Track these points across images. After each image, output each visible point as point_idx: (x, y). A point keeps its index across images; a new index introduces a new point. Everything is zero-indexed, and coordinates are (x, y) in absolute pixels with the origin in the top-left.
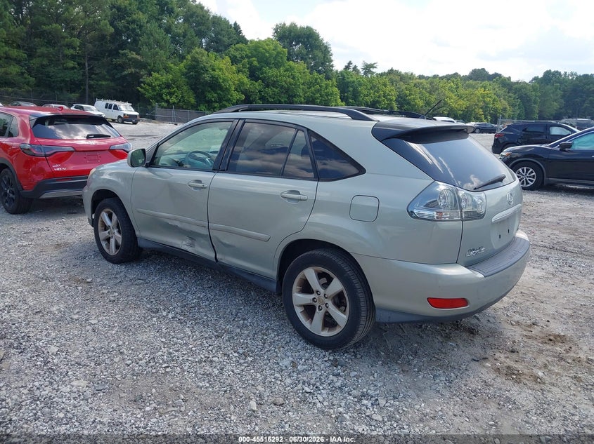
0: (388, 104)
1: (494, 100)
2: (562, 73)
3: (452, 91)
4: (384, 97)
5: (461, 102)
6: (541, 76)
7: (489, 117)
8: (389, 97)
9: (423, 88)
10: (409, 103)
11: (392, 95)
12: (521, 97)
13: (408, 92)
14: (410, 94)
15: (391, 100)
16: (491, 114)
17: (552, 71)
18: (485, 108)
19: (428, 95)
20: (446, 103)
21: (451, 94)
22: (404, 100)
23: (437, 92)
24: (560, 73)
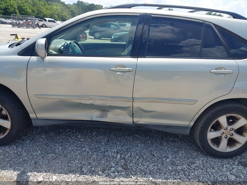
0: (14, 10)
1: (61, 12)
2: (84, 2)
3: (43, 6)
4: (11, 6)
5: (48, 12)
6: (76, 3)
7: (60, 19)
8: (13, 7)
9: (29, 4)
10: (24, 10)
11: (15, 6)
12: (71, 11)
13: (22, 5)
14: (24, 6)
15: (15, 8)
16: (61, 18)
17: (80, 1)
18: (58, 15)
19: (32, 7)
20: (41, 12)
21: (42, 7)
22: (21, 9)
23: (36, 6)
24: (83, 2)
